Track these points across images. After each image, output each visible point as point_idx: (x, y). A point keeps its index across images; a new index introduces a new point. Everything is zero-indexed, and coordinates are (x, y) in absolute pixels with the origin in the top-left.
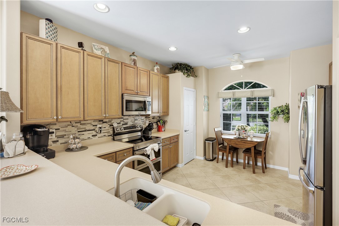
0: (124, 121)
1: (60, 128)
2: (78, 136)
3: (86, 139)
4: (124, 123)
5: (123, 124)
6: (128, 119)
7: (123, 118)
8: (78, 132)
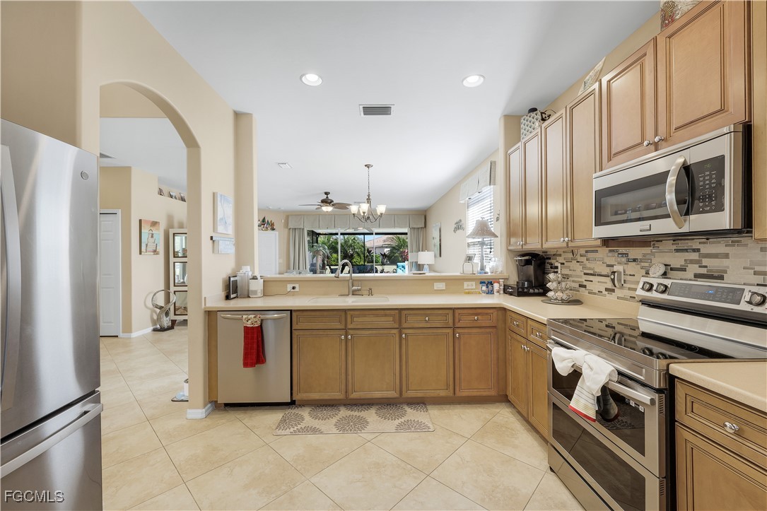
0: (705, 262)
1: (564, 262)
2: (585, 283)
3: (595, 294)
4: (704, 271)
5: (697, 276)
6: (726, 256)
7: (698, 250)
8: (585, 274)
